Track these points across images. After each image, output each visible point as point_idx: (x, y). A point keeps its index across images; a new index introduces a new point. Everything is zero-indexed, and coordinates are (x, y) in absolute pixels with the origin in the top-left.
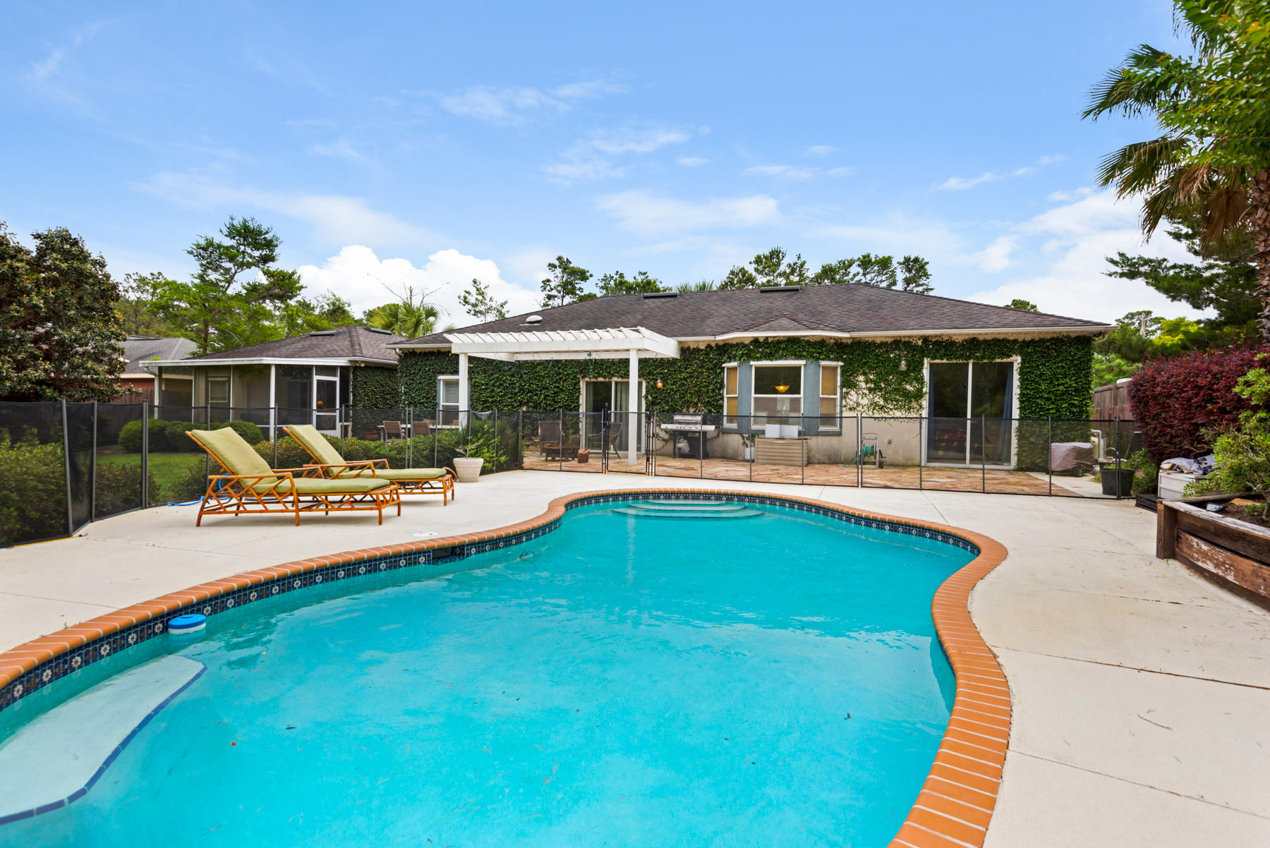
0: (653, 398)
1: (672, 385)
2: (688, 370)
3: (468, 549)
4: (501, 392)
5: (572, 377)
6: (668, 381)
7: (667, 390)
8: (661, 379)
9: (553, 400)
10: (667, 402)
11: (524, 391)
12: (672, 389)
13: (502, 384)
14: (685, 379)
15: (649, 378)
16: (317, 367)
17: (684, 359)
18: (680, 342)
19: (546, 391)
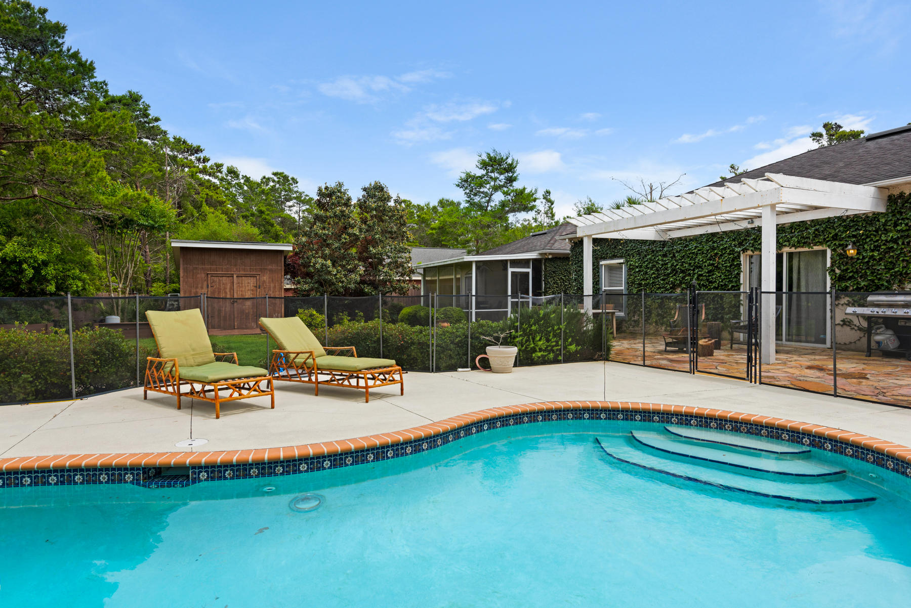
0: (843, 271)
1: (873, 251)
2: (899, 228)
3: (194, 473)
4: (653, 273)
5: (728, 251)
6: (866, 246)
7: (864, 258)
8: (854, 243)
9: (708, 280)
10: (864, 276)
11: (677, 272)
12: (872, 257)
13: (654, 266)
14: (895, 241)
15: (835, 244)
16: (511, 260)
17: (892, 212)
18: (880, 188)
19: (700, 269)
